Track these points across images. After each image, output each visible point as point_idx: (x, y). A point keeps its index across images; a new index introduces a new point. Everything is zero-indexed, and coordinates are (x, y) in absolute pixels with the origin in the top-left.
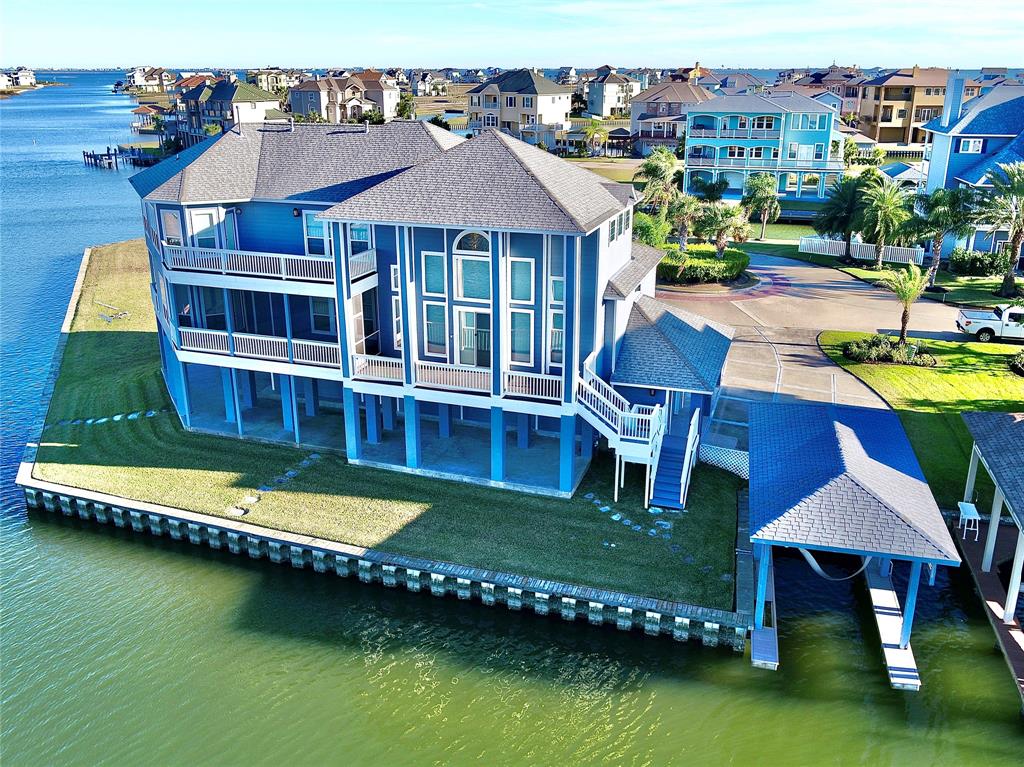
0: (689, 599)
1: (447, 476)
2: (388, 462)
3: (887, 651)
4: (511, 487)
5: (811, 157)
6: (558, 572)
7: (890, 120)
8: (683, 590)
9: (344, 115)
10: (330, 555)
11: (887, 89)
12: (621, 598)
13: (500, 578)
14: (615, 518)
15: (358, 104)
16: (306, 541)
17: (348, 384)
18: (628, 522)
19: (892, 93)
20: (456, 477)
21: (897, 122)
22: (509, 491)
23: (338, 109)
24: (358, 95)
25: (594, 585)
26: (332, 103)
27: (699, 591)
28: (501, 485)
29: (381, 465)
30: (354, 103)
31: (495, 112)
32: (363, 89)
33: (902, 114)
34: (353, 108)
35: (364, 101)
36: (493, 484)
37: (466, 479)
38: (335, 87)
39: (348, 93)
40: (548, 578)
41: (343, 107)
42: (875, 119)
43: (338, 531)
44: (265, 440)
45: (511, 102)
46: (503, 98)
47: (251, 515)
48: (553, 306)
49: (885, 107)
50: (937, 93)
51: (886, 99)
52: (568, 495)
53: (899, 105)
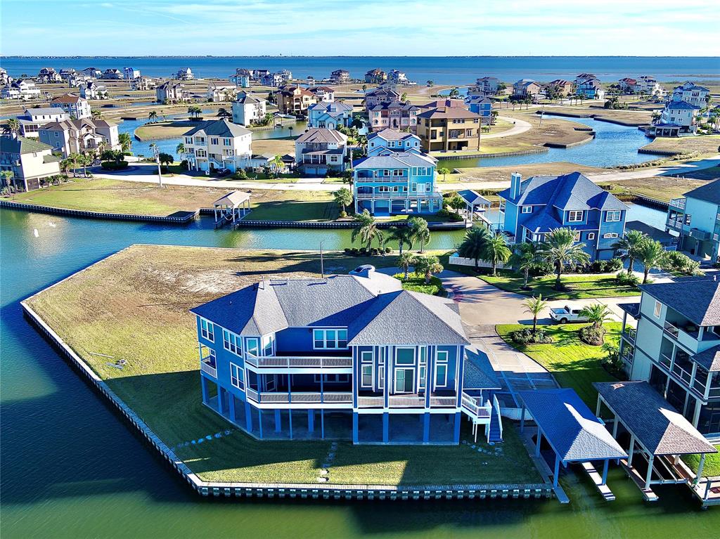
0: (527, 481)
1: (402, 443)
2: (373, 441)
3: (599, 487)
4: (432, 444)
5: (424, 190)
6: (475, 480)
7: (435, 138)
8: (523, 478)
9: (82, 146)
10: (377, 492)
11: (433, 120)
12: (504, 486)
13: (455, 487)
14: (480, 450)
15: (92, 137)
16: (364, 487)
17: (355, 410)
18: (485, 451)
19: (435, 122)
20: (407, 444)
21: (439, 139)
22: (432, 446)
23: (77, 141)
24: (91, 131)
25: (493, 483)
26: (72, 138)
27: (528, 477)
28: (428, 444)
29: (370, 443)
30: (89, 137)
31: (204, 148)
32: (94, 127)
33: (442, 134)
34: (88, 141)
35: (96, 135)
36: (424, 444)
37: (411, 444)
38: (74, 127)
39: (84, 130)
40: (473, 483)
41: (81, 140)
42: (427, 138)
43: (376, 480)
44: (305, 439)
45: (215, 142)
46: (209, 139)
47: (330, 480)
48: (437, 363)
49: (432, 131)
50: (459, 122)
51: (432, 126)
52: (457, 444)
53: (440, 129)
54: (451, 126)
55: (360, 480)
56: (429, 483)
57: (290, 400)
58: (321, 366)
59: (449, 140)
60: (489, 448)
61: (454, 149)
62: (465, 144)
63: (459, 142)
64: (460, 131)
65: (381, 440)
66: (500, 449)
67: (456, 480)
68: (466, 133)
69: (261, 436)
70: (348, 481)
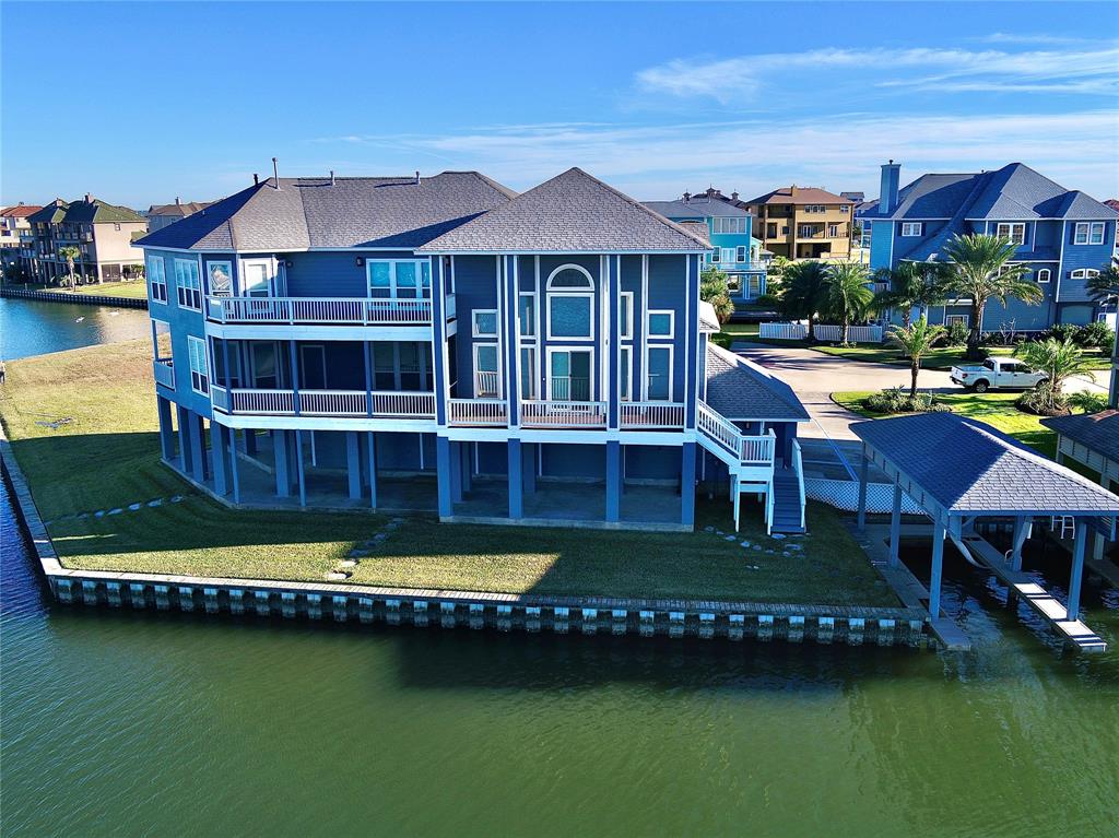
0: (859, 602)
1: (556, 523)
2: (487, 515)
3: (1060, 626)
4: (628, 528)
5: (735, 259)
6: (717, 594)
7: (775, 237)
8: (846, 596)
11: (770, 206)
12: (793, 608)
13: (661, 603)
14: (745, 545)
16: (432, 594)
17: (442, 432)
18: (758, 548)
19: (775, 211)
20: (566, 523)
21: (781, 239)
22: (627, 531)
25: (761, 601)
28: (617, 525)
33: (786, 230)
36: (607, 525)
37: (578, 524)
40: (710, 597)
43: (464, 582)
44: (334, 509)
47: (355, 577)
48: (650, 341)
49: (769, 224)
50: (815, 211)
51: (769, 217)
52: (689, 528)
53: (782, 222)
54: (801, 217)
55: (426, 579)
56: (599, 595)
57: (298, 407)
58: (365, 322)
59: (797, 241)
60: (771, 543)
61: (807, 255)
62: (826, 247)
63: (814, 244)
64: (817, 228)
65: (506, 515)
66: (798, 547)
67: (670, 591)
68: (828, 230)
69: (237, 498)
70: (397, 580)
